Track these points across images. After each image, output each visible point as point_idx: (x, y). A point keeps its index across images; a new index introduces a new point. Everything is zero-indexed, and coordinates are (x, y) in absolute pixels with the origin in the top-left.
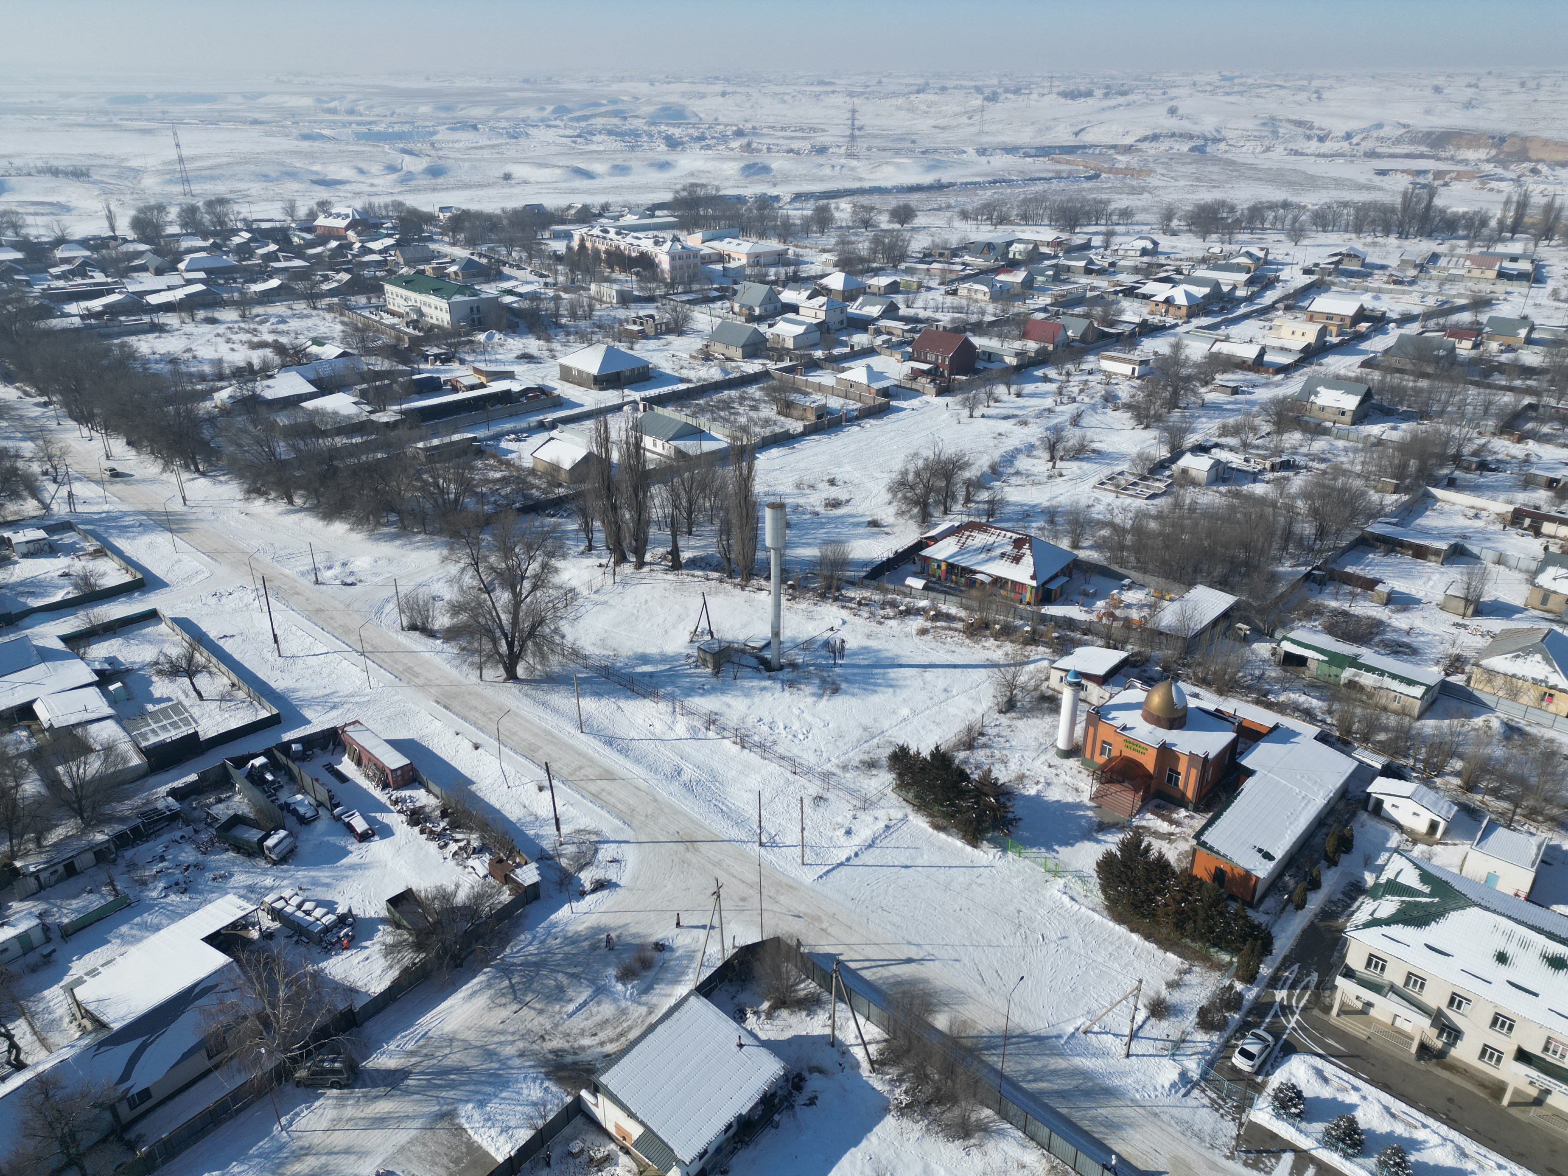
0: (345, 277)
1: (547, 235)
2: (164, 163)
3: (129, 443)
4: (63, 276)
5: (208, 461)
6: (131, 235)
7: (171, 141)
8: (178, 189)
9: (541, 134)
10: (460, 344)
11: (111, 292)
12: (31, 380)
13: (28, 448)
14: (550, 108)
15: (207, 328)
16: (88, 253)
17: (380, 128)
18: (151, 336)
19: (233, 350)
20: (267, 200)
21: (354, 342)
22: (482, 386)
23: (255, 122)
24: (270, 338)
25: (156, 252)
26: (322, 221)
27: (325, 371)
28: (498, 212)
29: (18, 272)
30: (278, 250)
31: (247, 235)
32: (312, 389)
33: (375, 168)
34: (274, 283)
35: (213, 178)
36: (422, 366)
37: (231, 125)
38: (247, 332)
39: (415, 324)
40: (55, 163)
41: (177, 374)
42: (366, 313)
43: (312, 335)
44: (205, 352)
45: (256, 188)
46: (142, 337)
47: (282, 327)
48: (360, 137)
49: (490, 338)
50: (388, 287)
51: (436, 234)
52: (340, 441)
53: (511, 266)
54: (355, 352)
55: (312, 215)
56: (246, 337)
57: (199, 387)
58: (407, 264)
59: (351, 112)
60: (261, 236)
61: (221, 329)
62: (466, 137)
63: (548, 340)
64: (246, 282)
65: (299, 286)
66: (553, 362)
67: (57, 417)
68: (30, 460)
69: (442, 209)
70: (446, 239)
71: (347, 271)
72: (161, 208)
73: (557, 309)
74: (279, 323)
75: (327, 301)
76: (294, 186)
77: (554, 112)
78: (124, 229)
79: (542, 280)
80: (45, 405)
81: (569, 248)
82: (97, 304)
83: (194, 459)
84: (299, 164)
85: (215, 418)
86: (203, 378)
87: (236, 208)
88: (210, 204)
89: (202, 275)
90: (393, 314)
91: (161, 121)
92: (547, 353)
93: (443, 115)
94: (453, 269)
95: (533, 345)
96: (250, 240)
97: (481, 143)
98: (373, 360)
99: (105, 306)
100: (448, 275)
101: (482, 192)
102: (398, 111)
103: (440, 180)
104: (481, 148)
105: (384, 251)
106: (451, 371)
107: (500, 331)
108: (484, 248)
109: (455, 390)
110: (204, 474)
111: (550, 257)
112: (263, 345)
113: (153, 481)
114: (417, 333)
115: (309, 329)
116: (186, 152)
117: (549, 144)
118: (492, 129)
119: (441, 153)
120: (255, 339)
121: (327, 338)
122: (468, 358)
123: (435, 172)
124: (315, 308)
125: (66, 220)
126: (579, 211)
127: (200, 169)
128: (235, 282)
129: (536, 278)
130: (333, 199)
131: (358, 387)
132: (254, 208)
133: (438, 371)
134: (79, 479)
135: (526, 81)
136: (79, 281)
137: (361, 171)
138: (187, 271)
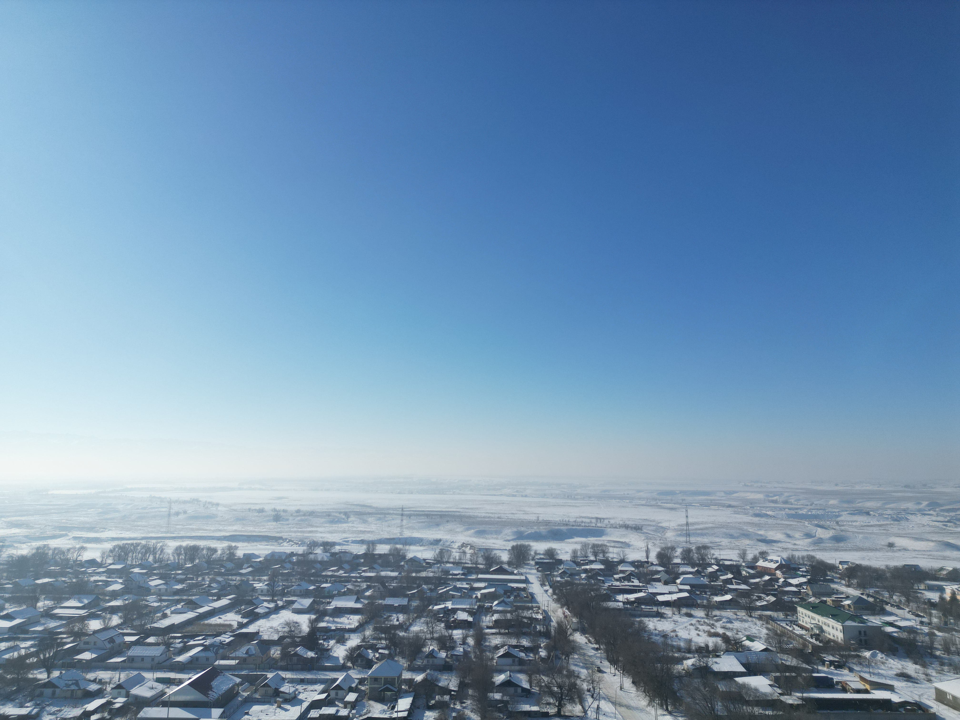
0: (772, 599)
1: (922, 587)
2: (679, 525)
3: (633, 682)
4: (619, 580)
5: (674, 705)
6: (655, 562)
7: (684, 514)
8: (683, 539)
9: (918, 519)
10: (850, 656)
11: (640, 591)
12: (593, 635)
13: (584, 673)
14: (925, 503)
15: (686, 619)
16: (633, 569)
17: (804, 512)
18: (655, 619)
19: (698, 635)
20: (730, 549)
21: (774, 643)
22: (866, 691)
23: (730, 506)
24: (721, 631)
25: (666, 572)
26: (761, 563)
27: (753, 659)
28: (883, 567)
29: (600, 575)
30: (733, 578)
31: (716, 567)
32: (742, 669)
33: (797, 535)
34: (728, 597)
35: (702, 535)
36: (820, 668)
37: (716, 507)
38: (708, 625)
39: (817, 637)
40: (628, 523)
41: (665, 644)
42: (784, 625)
43: (747, 633)
44: (683, 634)
45: (725, 542)
46: (651, 619)
47: (729, 625)
48: (789, 516)
49: (874, 656)
50: (800, 609)
51: (836, 578)
52: (757, 711)
53: (892, 605)
54: (774, 649)
55: (756, 559)
56: (707, 628)
57: (676, 655)
58: (814, 595)
59: (786, 502)
60: (724, 568)
61: (694, 621)
62: (861, 519)
63: (924, 666)
64: (712, 595)
65: (743, 601)
66: (929, 685)
67: (601, 658)
68: (583, 681)
69: (841, 563)
70: (843, 582)
71: (774, 595)
72: (673, 549)
73: (932, 642)
74: (727, 622)
75: (759, 612)
76: (747, 542)
77: (928, 505)
78: (653, 558)
79: (918, 619)
80: (597, 649)
81: (942, 599)
82: (632, 597)
83: (666, 701)
84: (751, 529)
85: (682, 676)
86: (679, 649)
87: (712, 551)
88: (698, 548)
89: (688, 587)
90: (802, 627)
91: (680, 504)
92: (923, 676)
93: (846, 505)
94: (848, 602)
95: (911, 668)
96: (717, 570)
97: (872, 523)
98: (785, 657)
99: (636, 598)
100: (843, 606)
101: (871, 554)
102: (815, 503)
103: (842, 544)
104: (872, 526)
105: (800, 585)
106: (842, 675)
107: (882, 652)
108: (871, 591)
109: (844, 690)
110: (670, 713)
111: (925, 603)
112: (716, 635)
113: (641, 710)
114: (817, 643)
115: (745, 629)
116: (690, 520)
117: (924, 526)
118: (881, 515)
119: (843, 528)
120: (712, 631)
121: (756, 637)
122: (856, 668)
123: (838, 539)
124: (751, 616)
125: (627, 551)
126: (950, 573)
127: (696, 529)
128: (706, 594)
129: (913, 617)
130: (769, 551)
131: (774, 674)
132: (722, 552)
133: (832, 673)
134: (604, 698)
135: (906, 486)
136: (626, 583)
137: (789, 536)
138: (681, 584)
